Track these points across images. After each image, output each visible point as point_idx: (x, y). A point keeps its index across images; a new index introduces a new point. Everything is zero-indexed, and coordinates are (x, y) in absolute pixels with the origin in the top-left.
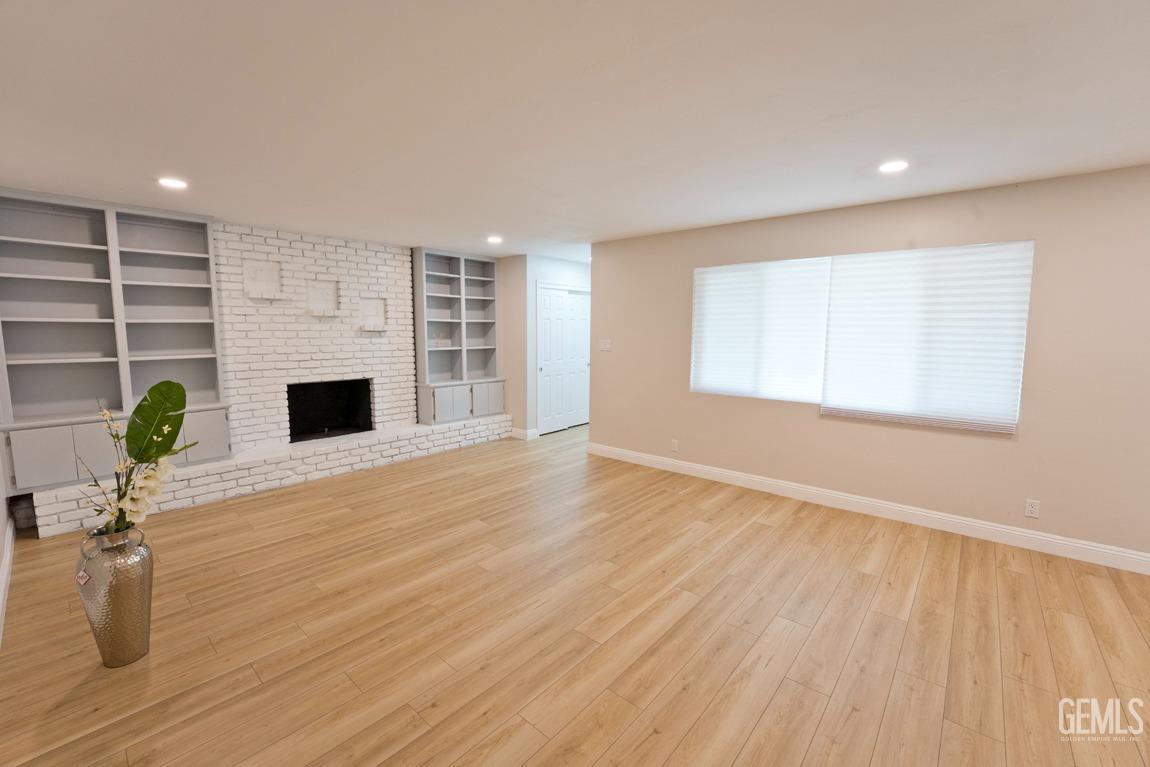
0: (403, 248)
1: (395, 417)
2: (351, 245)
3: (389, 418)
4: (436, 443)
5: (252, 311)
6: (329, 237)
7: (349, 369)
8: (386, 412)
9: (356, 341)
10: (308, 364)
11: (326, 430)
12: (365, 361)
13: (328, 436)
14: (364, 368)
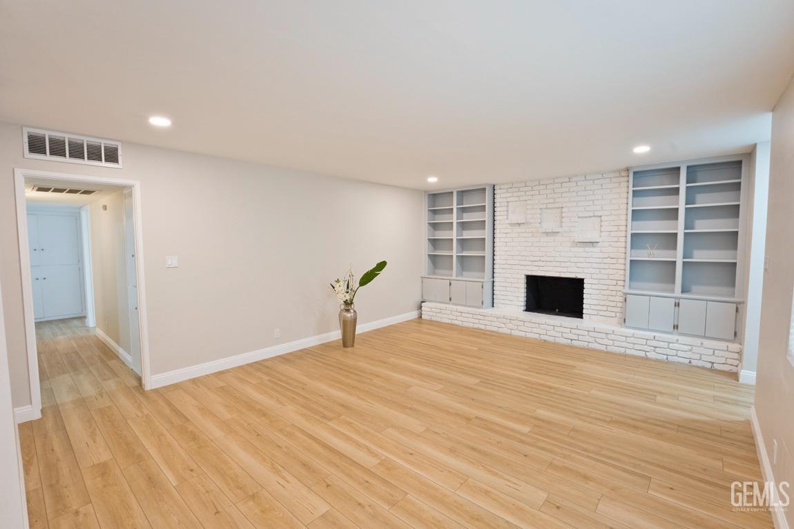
0: (619, 171)
1: (601, 313)
2: (574, 179)
3: (596, 312)
4: (616, 343)
5: (510, 231)
6: (557, 178)
7: (565, 270)
8: (593, 307)
9: (572, 249)
10: (536, 263)
11: (557, 310)
12: (578, 265)
13: (557, 314)
14: (579, 270)
